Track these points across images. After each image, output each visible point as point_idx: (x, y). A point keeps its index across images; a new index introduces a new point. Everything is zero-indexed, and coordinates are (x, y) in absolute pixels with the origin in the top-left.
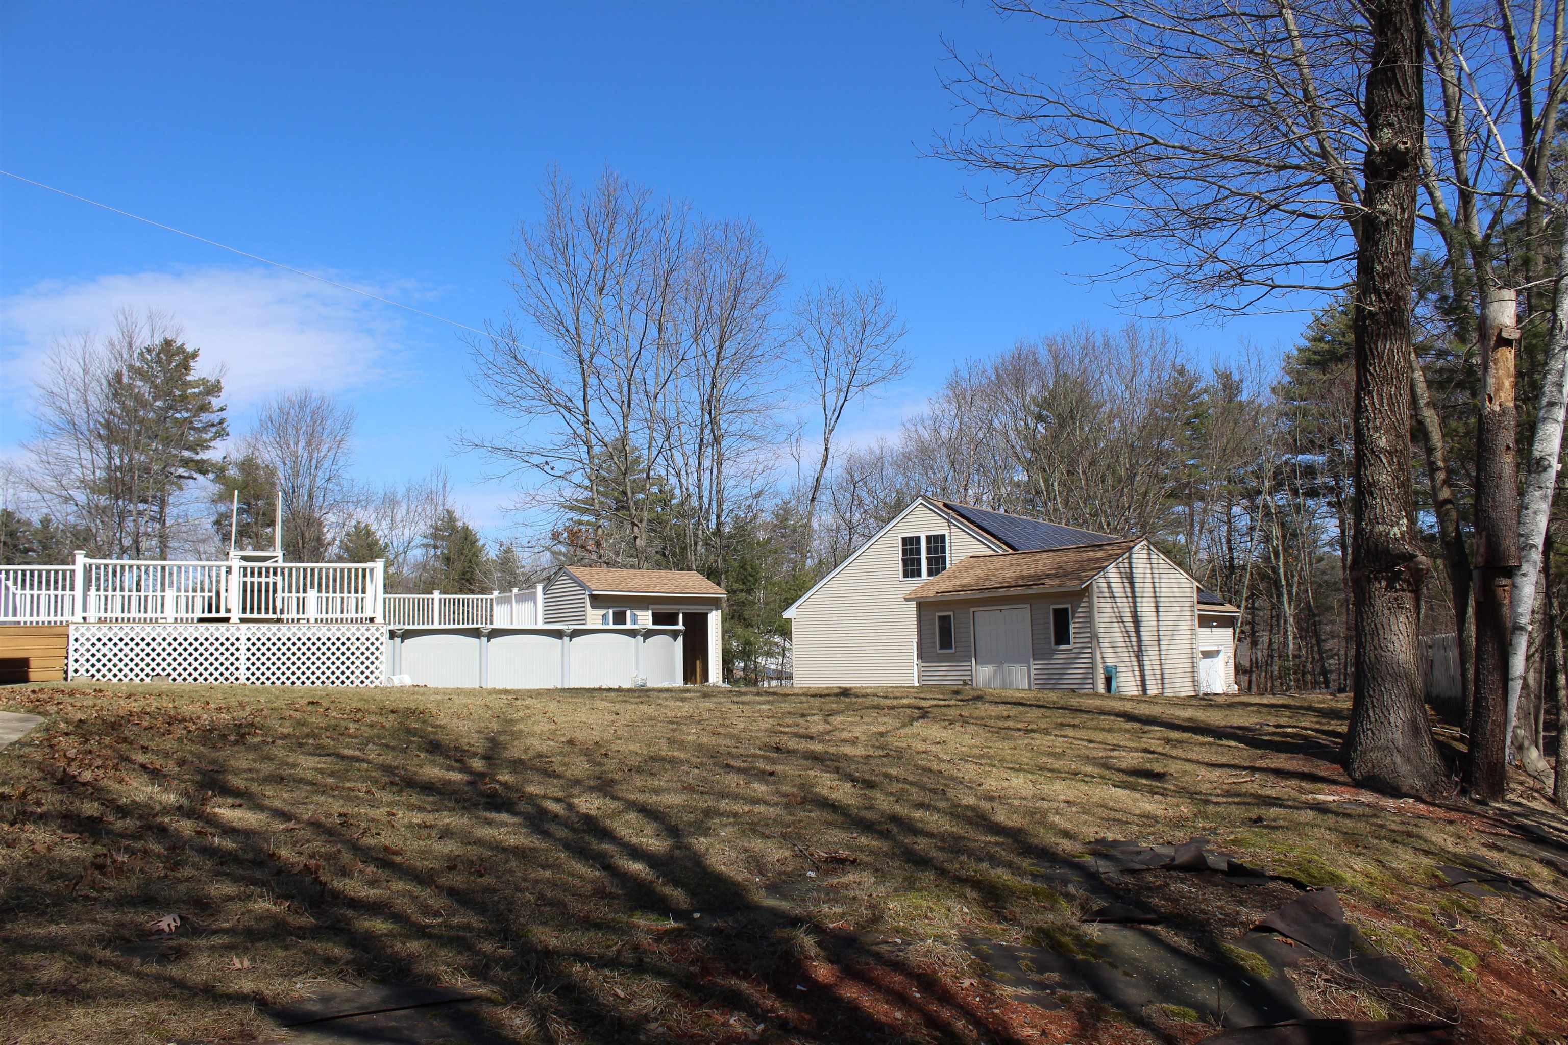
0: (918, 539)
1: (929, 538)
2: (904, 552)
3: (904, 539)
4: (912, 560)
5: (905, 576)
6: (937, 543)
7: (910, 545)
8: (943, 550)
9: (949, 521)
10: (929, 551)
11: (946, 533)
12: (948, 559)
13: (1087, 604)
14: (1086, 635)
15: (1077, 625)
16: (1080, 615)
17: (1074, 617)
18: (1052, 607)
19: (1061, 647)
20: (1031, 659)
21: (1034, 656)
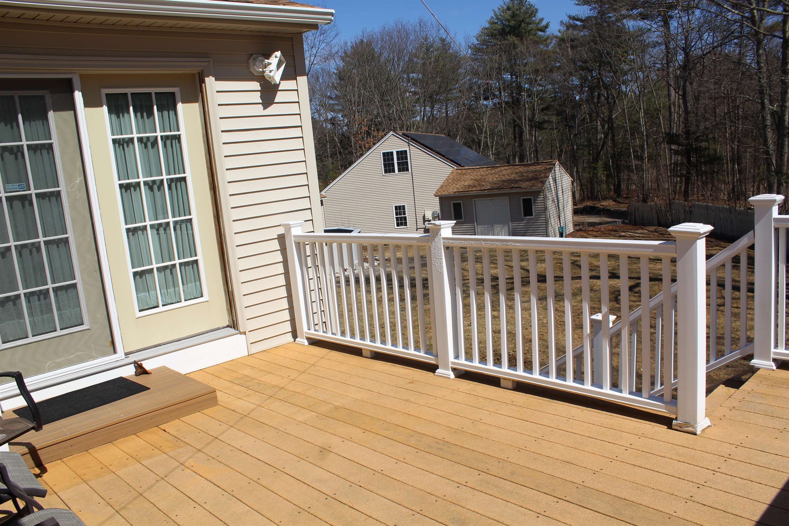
0: (392, 153)
1: (397, 152)
2: (384, 160)
3: (384, 154)
4: (389, 164)
5: (386, 172)
6: (402, 155)
7: (388, 157)
8: (406, 158)
9: (408, 143)
10: (398, 159)
11: (407, 149)
12: (409, 163)
13: (542, 196)
14: (542, 211)
15: (537, 207)
16: (539, 202)
17: (534, 203)
18: (522, 198)
19: (527, 217)
20: (510, 223)
21: (512, 221)
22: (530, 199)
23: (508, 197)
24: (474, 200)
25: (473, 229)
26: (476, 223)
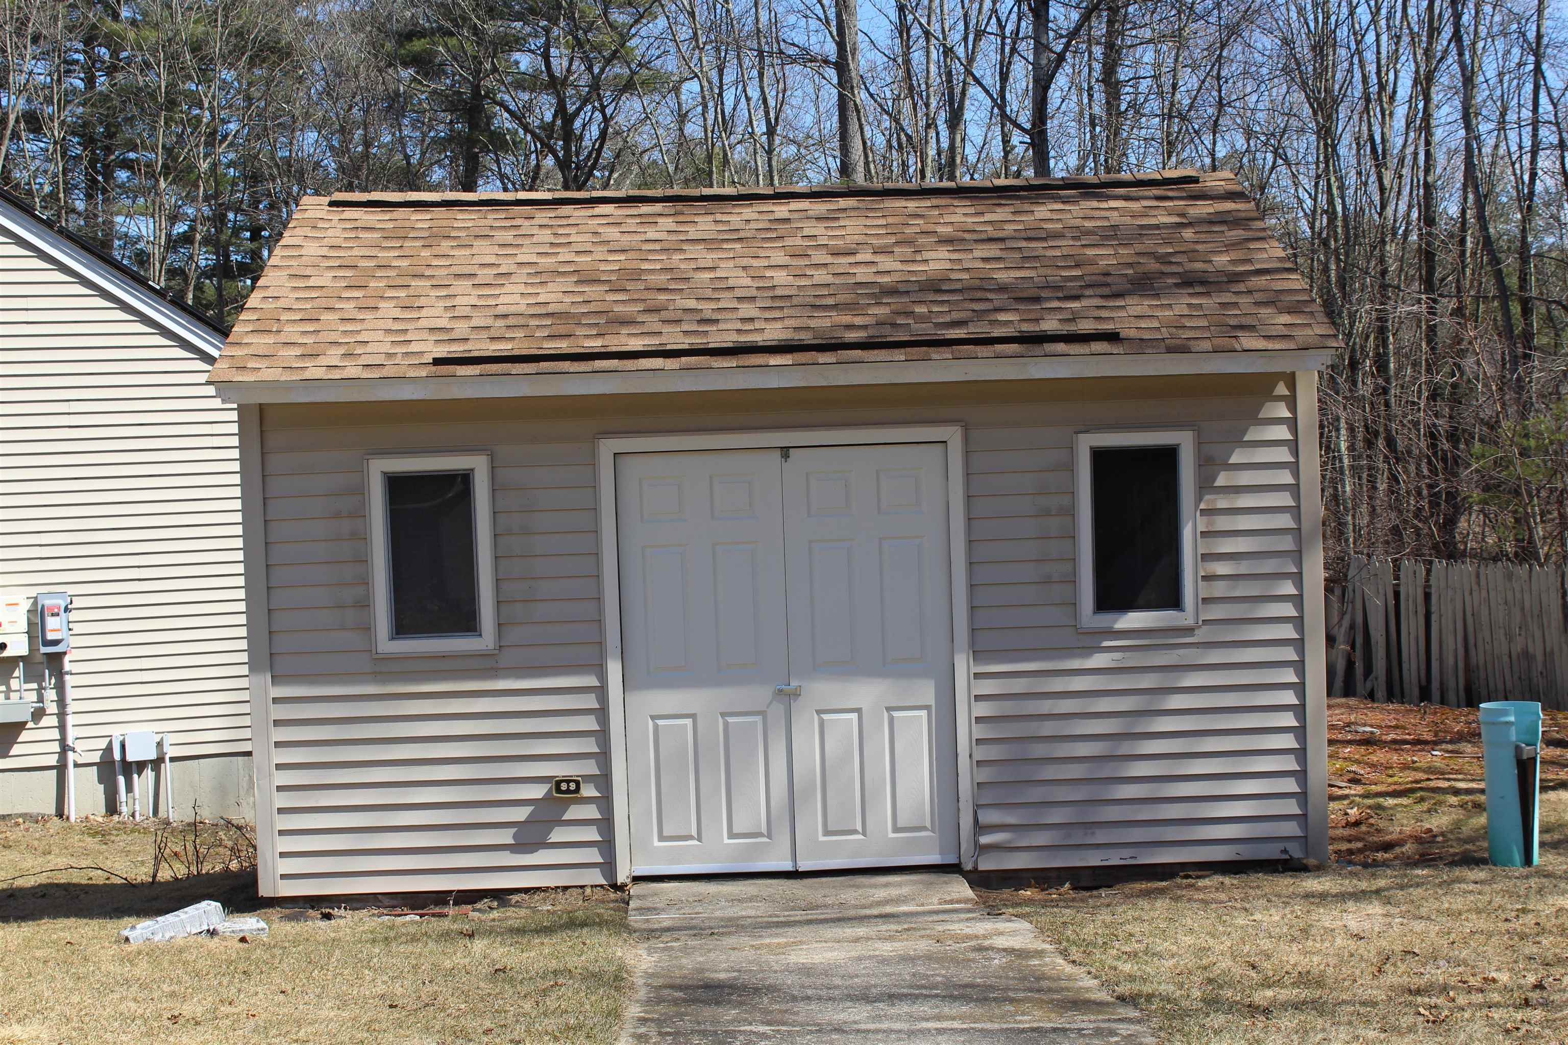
13: (1282, 433)
14: (1269, 566)
15: (1223, 523)
16: (1246, 478)
17: (1205, 485)
18: (1087, 442)
19: (1134, 620)
20: (963, 665)
21: (978, 655)
22: (1169, 455)
23: (953, 435)
24: (608, 447)
25: (590, 702)
26: (614, 670)
